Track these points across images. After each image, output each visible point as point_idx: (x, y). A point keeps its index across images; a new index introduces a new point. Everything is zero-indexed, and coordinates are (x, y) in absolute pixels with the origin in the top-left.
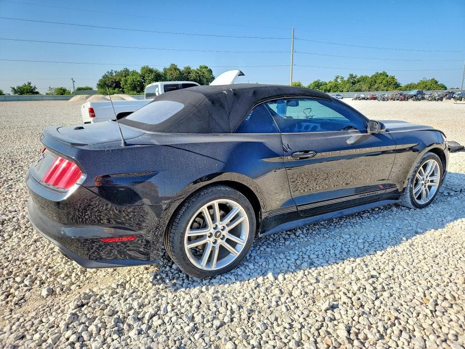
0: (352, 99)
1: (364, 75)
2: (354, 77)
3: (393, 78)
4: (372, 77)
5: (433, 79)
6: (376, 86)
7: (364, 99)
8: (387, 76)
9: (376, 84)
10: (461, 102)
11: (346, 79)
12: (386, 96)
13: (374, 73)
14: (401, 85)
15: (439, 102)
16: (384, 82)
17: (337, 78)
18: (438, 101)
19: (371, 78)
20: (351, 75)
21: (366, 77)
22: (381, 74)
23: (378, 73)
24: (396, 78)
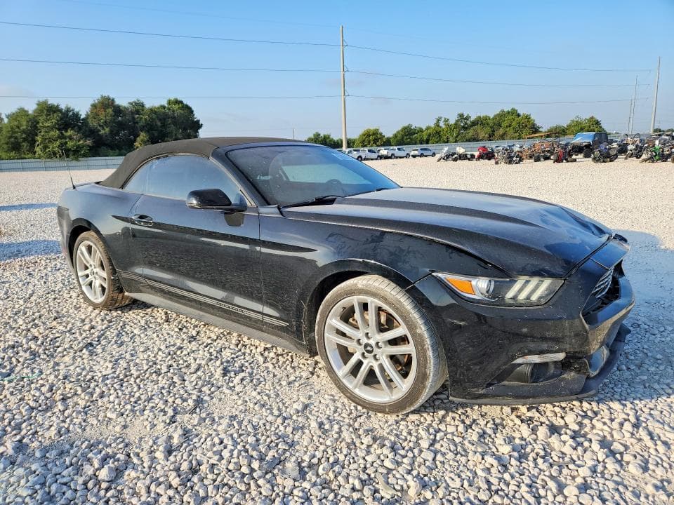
1: (482, 115)
2: (465, 119)
3: (528, 117)
4: (495, 117)
5: (592, 118)
6: (501, 131)
8: (519, 115)
9: (501, 129)
11: (452, 122)
12: (516, 149)
13: (497, 112)
16: (514, 124)
17: (438, 120)
19: (493, 119)
20: (461, 116)
21: (486, 118)
22: (508, 112)
23: (503, 111)
24: (532, 117)
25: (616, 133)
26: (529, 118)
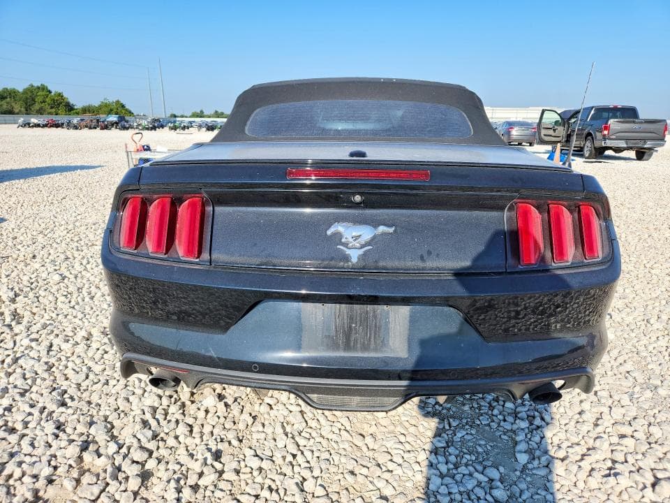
0: (17, 125)
1: (9, 87)
3: (60, 95)
4: (25, 91)
5: (118, 101)
6: (37, 106)
7: (38, 126)
8: (50, 92)
9: (36, 104)
10: (183, 132)
13: (26, 86)
14: (75, 107)
15: (153, 131)
16: (48, 100)
18: (151, 130)
19: (23, 93)
21: (15, 92)
22: (38, 88)
23: (32, 86)
24: (65, 95)
25: (144, 115)
26: (62, 96)
